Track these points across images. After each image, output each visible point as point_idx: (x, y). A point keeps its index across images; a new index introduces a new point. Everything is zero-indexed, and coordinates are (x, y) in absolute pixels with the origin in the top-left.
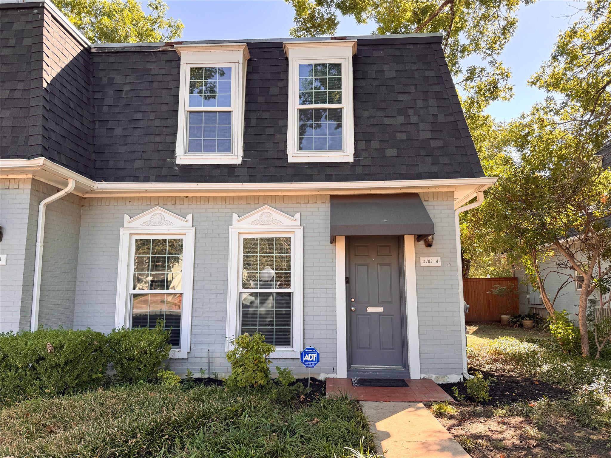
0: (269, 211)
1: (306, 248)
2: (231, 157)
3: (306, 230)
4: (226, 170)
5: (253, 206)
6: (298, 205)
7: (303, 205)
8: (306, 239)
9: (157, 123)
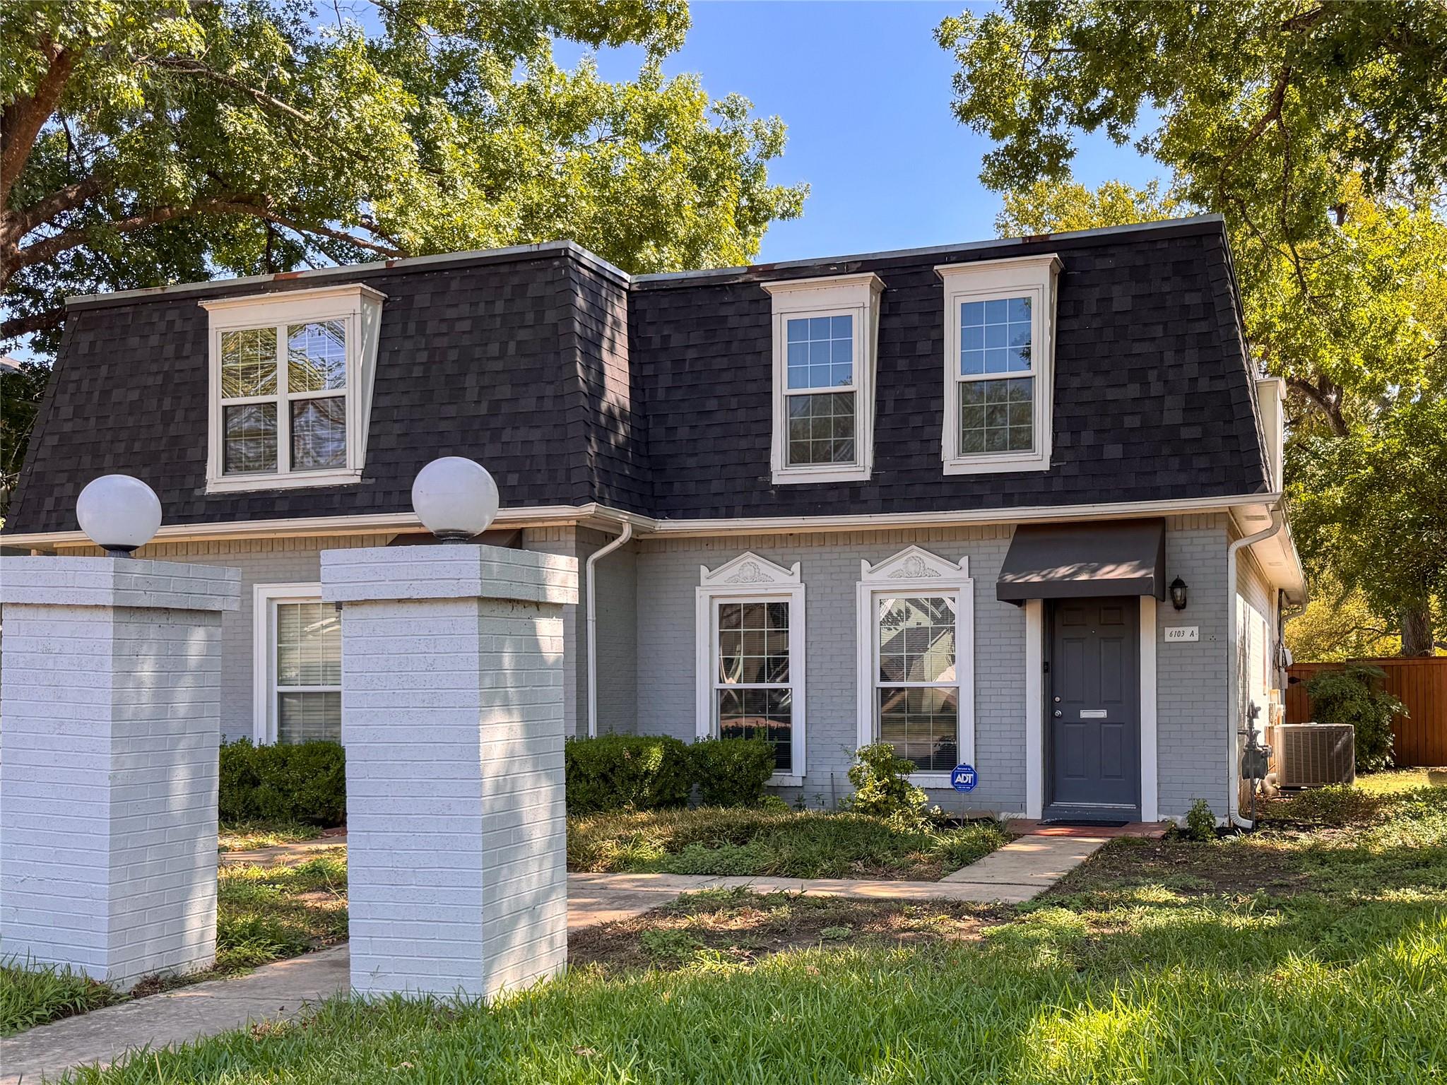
0: (919, 555)
1: (979, 614)
2: (854, 469)
3: (979, 585)
4: (847, 492)
5: (892, 547)
6: (966, 543)
7: (974, 543)
8: (979, 600)
9: (741, 415)
